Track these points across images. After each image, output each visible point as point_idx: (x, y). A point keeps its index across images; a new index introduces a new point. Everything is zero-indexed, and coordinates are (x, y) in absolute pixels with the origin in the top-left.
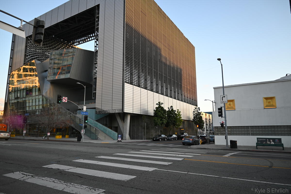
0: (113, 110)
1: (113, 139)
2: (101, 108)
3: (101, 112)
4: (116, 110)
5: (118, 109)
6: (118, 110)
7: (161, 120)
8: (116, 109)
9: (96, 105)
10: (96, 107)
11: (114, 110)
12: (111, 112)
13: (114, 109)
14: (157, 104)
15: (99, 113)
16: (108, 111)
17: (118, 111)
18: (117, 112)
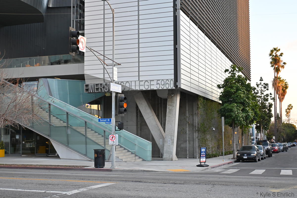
0: (142, 83)
1: (140, 158)
2: (101, 76)
3: (104, 87)
4: (152, 83)
5: (159, 80)
6: (159, 82)
7: (243, 110)
8: (153, 80)
9: (86, 68)
10: (86, 72)
11: (147, 83)
12: (137, 88)
13: (146, 81)
14: (226, 71)
15: (97, 89)
16: (127, 85)
17: (158, 86)
18: (154, 88)
